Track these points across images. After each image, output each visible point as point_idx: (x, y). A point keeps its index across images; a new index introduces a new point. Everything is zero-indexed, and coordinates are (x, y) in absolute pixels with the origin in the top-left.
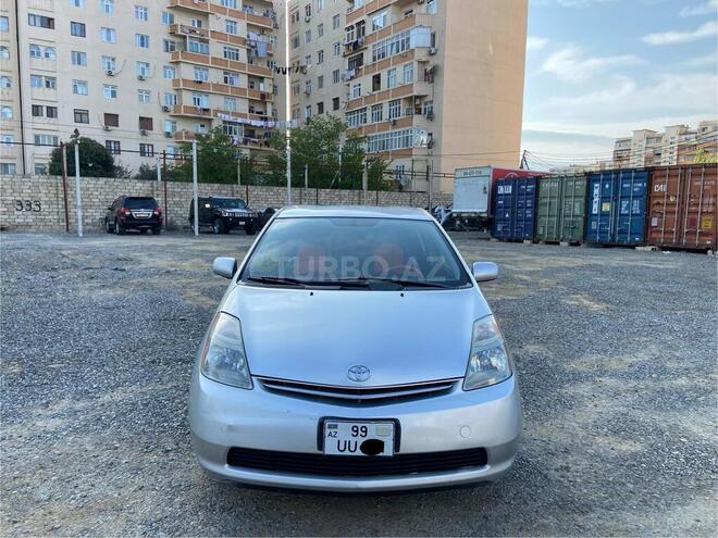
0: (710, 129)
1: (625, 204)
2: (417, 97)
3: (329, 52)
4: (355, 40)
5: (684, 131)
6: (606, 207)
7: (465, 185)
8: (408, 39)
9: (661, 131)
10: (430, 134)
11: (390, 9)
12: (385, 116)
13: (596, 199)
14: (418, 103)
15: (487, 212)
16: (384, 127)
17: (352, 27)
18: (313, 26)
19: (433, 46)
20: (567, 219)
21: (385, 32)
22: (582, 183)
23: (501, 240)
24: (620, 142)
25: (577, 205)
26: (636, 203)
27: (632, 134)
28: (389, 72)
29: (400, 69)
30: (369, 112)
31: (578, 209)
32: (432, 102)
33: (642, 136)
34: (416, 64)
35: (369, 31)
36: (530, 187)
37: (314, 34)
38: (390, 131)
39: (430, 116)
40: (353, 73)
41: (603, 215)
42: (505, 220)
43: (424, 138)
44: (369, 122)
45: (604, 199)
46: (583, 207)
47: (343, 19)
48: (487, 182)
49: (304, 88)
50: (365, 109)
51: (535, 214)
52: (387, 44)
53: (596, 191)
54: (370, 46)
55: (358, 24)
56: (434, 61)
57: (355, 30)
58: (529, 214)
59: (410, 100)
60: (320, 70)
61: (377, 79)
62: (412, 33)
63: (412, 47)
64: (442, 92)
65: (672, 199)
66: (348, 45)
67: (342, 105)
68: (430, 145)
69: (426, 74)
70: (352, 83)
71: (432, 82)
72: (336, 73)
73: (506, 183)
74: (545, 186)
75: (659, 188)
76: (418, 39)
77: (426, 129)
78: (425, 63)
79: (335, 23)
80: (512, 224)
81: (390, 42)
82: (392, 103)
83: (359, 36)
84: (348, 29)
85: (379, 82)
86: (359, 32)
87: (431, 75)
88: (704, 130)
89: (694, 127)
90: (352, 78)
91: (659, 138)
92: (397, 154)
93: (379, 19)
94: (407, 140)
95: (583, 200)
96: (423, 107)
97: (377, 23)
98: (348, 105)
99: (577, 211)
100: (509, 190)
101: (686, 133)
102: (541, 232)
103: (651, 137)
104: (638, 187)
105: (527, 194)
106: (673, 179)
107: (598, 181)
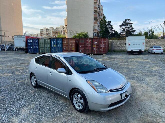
0: (58, 29)
1: (58, 45)
5: (53, 29)
6: (55, 46)
9: (49, 28)
13: (52, 44)
15: (25, 47)
20: (46, 48)
22: (49, 41)
23: (30, 53)
24: (41, 30)
25: (48, 45)
26: (60, 45)
27: (43, 28)
31: (49, 46)
33: (45, 29)
36: (37, 41)
41: (54, 47)
42: (31, 49)
45: (54, 44)
46: (50, 46)
48: (25, 39)
51: (39, 47)
53: (52, 42)
58: (37, 47)
65: (67, 44)
73: (30, 40)
74: (40, 41)
75: (64, 42)
80: (33, 49)
89: (55, 28)
91: (49, 30)
95: (50, 44)
99: (49, 47)
100: (31, 41)
102: (41, 51)
103: (47, 29)
104: (60, 42)
105: (36, 42)
106: (67, 41)
107: (52, 40)
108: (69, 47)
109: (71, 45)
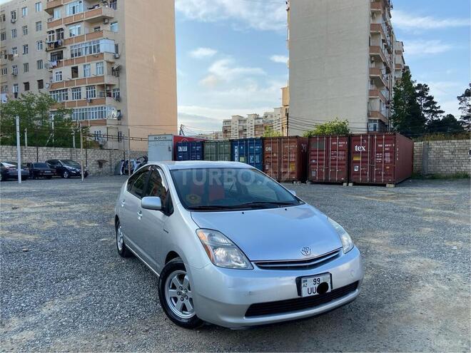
0: (269, 116)
1: (252, 158)
2: (107, 85)
3: (33, 47)
4: (55, 41)
5: (257, 117)
6: (242, 160)
7: (156, 145)
8: (98, 46)
9: (246, 117)
10: (119, 111)
11: (83, 23)
12: (84, 96)
13: (236, 155)
14: (108, 89)
16: (83, 103)
17: (53, 32)
18: (19, 26)
19: (117, 53)
21: (80, 38)
22: (228, 146)
24: (225, 122)
25: (226, 158)
26: (257, 157)
27: (231, 118)
28: (85, 66)
29: (93, 65)
30: (70, 93)
32: (118, 89)
33: (237, 120)
34: (105, 63)
35: (67, 36)
36: (199, 148)
37: (20, 32)
38: (88, 107)
39: (118, 99)
40: (55, 63)
43: (115, 113)
44: (70, 99)
45: (241, 155)
46: (230, 159)
47: (44, 25)
48: (171, 144)
49: (11, 70)
50: (67, 89)
52: (83, 46)
53: (236, 150)
54: (68, 47)
55: (58, 30)
56: (118, 63)
57: (55, 34)
59: (102, 86)
60: (25, 59)
61: (75, 70)
62: (101, 42)
63: (101, 51)
64: (126, 83)
65: (275, 155)
66: (50, 44)
67: (46, 86)
68: (120, 118)
69: (113, 70)
70: (55, 71)
71: (118, 76)
72: (40, 62)
73: (184, 145)
74: (207, 147)
75: (268, 149)
76: (106, 46)
77: (116, 107)
78: (111, 63)
79: (37, 27)
81: (84, 46)
82: (88, 88)
83: (58, 38)
84: (49, 32)
85: (77, 72)
86: (58, 35)
87: (117, 71)
88: (266, 117)
89: (261, 115)
90: (54, 67)
91: (245, 121)
92: (94, 123)
93: (75, 30)
94: (102, 114)
95: (229, 156)
96: (112, 92)
97: (73, 33)
98: (52, 86)
100: (185, 149)
101: (258, 118)
103: (241, 120)
104: (258, 148)
105: (197, 152)
106: (274, 144)
107: (237, 145)
108: (280, 162)
109: (287, 158)
